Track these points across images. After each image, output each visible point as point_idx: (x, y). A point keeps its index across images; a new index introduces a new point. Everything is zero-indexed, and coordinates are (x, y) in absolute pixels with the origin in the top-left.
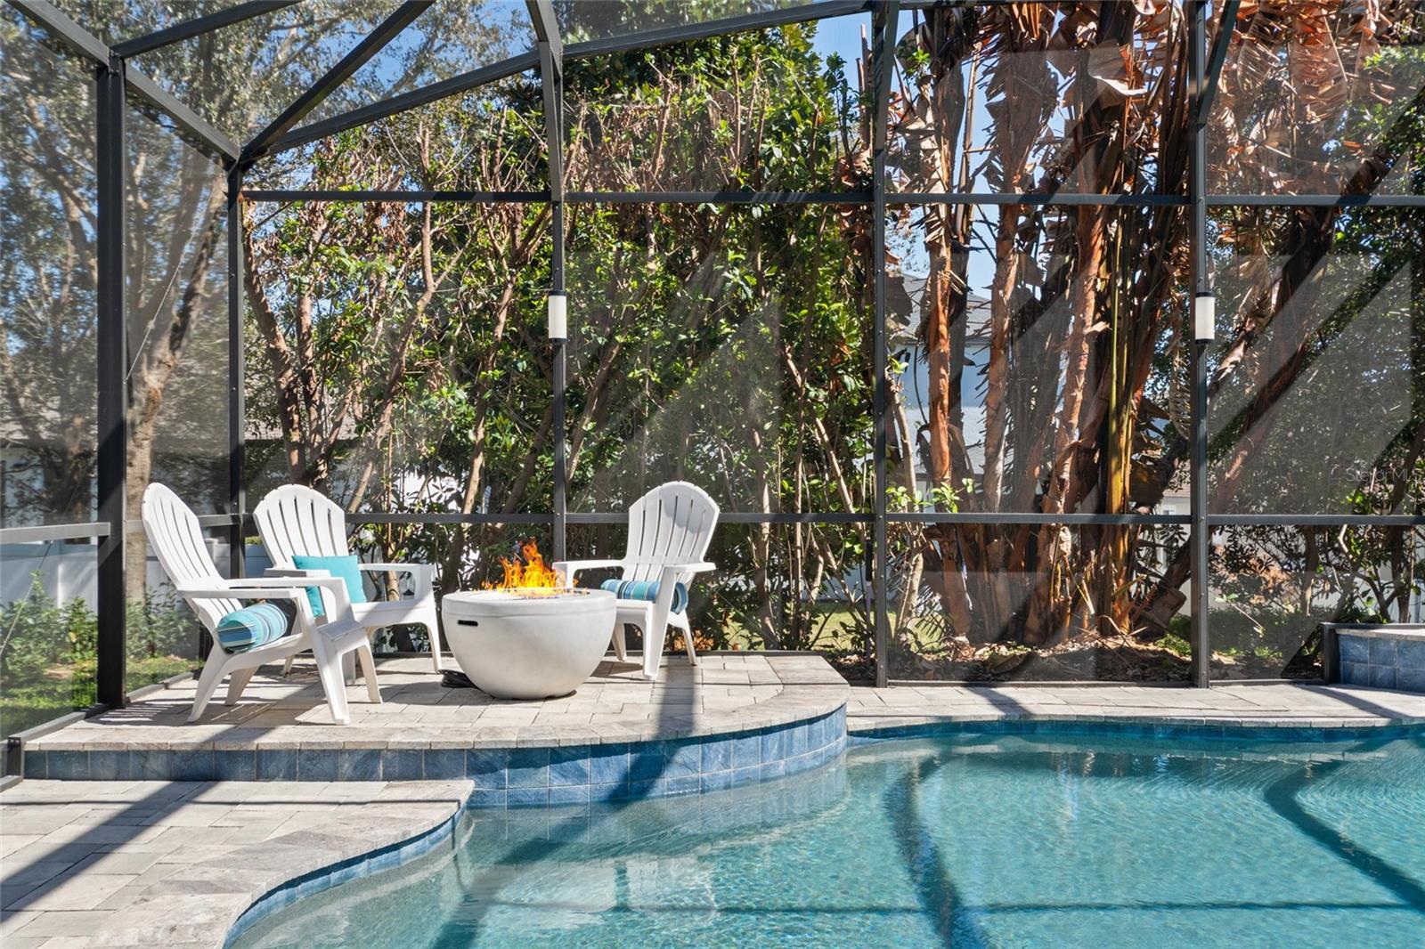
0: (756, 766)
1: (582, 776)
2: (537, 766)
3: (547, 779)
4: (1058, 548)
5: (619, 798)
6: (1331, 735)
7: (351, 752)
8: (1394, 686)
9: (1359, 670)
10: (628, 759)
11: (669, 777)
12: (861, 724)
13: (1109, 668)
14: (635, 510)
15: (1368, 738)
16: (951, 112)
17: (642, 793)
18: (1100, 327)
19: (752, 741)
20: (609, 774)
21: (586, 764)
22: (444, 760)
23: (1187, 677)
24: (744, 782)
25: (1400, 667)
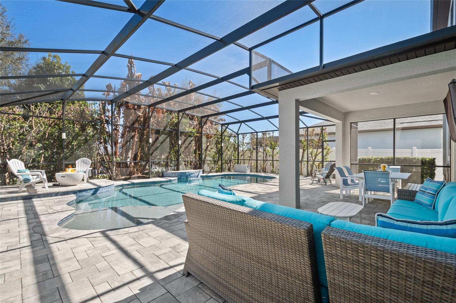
0: (108, 190)
1: (88, 192)
2: (82, 192)
3: (84, 193)
4: (132, 165)
5: (93, 194)
6: (164, 181)
7: (55, 193)
8: (169, 177)
9: (165, 176)
10: (94, 190)
11: (99, 192)
12: (116, 185)
13: (139, 178)
14: (77, 162)
15: (168, 181)
16: (119, 114)
17: (96, 194)
18: (137, 140)
19: (107, 187)
20: (92, 192)
21: (89, 191)
22: (69, 192)
23: (149, 178)
24: (107, 191)
25: (169, 175)
